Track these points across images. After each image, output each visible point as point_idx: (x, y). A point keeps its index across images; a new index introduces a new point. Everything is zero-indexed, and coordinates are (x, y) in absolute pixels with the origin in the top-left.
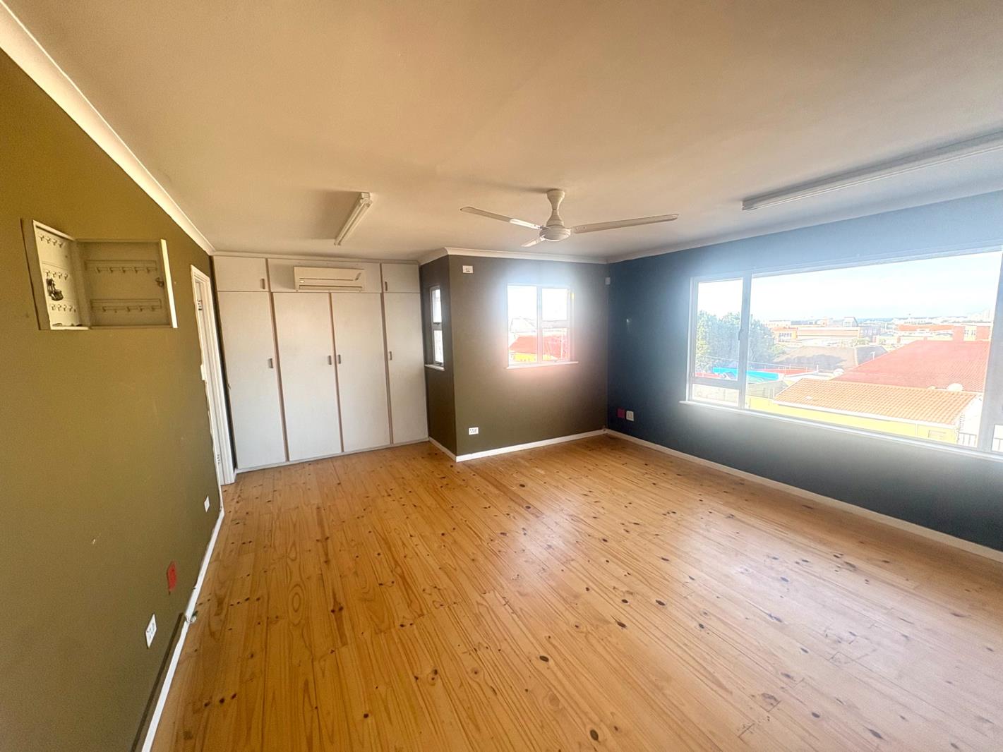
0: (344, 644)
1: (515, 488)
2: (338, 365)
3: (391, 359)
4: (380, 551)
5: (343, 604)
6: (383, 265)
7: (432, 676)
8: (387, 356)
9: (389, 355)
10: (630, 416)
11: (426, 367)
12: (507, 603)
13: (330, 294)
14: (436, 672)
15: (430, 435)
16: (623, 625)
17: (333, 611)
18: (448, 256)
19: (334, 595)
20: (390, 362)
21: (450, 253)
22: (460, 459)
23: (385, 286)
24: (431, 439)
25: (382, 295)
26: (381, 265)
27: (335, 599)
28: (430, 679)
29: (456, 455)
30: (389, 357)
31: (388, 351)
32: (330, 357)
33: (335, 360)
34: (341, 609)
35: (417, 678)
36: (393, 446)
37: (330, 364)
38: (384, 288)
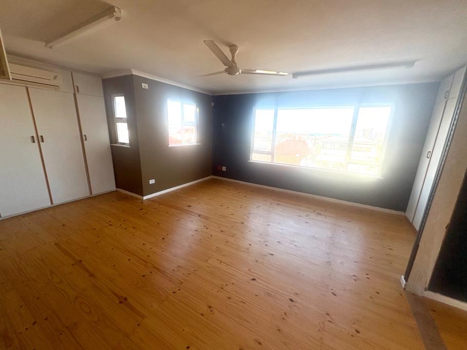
0: (143, 317)
1: (186, 208)
2: (41, 143)
3: (86, 140)
4: (129, 258)
5: (125, 296)
6: (73, 73)
7: (209, 311)
8: (83, 138)
9: (84, 137)
10: (224, 169)
11: (111, 146)
12: (221, 262)
13: (27, 88)
14: (210, 307)
15: (117, 187)
16: (272, 255)
17: (121, 302)
18: (132, 75)
19: (114, 294)
20: (85, 142)
21: (134, 73)
22: (145, 198)
23: (76, 90)
24: (118, 189)
25: (75, 95)
26: (71, 73)
27: (116, 295)
28: (210, 312)
29: (143, 196)
30: (84, 139)
31: (83, 134)
32: (33, 137)
33: (38, 139)
34: (126, 299)
35: (202, 315)
36: (92, 196)
37: (34, 142)
38: (76, 91)
